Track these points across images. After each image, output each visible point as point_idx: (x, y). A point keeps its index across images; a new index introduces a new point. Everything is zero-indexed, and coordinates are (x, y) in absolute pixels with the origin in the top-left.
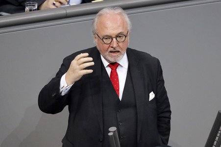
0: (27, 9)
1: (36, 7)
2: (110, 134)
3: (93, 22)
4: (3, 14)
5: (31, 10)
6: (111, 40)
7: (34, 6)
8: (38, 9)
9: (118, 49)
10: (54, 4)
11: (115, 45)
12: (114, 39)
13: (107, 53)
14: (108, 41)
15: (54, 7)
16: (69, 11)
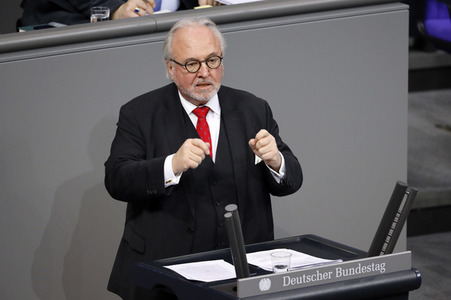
0: (93, 17)
1: (108, 15)
2: (228, 215)
3: (165, 44)
4: (56, 24)
5: (99, 20)
6: (198, 66)
7: (103, 13)
8: (111, 18)
9: (209, 80)
10: (137, 11)
11: (205, 74)
12: (204, 64)
13: (192, 88)
14: (194, 68)
15: (136, 15)
16: (161, 22)
